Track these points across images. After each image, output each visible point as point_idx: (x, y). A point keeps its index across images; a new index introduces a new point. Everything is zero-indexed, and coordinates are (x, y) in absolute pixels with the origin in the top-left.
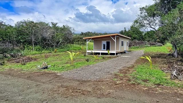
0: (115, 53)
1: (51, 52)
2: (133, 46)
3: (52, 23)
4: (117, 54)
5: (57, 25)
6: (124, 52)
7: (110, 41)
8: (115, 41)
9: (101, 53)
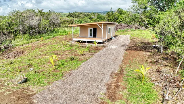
0: (101, 42)
1: (38, 41)
2: (120, 28)
3: (38, 10)
4: (103, 42)
5: (43, 11)
6: (111, 39)
7: (97, 28)
8: (102, 29)
9: (88, 41)
